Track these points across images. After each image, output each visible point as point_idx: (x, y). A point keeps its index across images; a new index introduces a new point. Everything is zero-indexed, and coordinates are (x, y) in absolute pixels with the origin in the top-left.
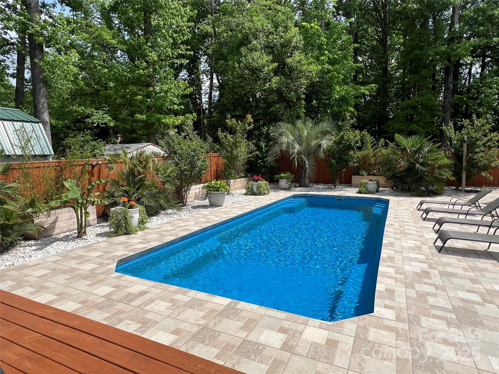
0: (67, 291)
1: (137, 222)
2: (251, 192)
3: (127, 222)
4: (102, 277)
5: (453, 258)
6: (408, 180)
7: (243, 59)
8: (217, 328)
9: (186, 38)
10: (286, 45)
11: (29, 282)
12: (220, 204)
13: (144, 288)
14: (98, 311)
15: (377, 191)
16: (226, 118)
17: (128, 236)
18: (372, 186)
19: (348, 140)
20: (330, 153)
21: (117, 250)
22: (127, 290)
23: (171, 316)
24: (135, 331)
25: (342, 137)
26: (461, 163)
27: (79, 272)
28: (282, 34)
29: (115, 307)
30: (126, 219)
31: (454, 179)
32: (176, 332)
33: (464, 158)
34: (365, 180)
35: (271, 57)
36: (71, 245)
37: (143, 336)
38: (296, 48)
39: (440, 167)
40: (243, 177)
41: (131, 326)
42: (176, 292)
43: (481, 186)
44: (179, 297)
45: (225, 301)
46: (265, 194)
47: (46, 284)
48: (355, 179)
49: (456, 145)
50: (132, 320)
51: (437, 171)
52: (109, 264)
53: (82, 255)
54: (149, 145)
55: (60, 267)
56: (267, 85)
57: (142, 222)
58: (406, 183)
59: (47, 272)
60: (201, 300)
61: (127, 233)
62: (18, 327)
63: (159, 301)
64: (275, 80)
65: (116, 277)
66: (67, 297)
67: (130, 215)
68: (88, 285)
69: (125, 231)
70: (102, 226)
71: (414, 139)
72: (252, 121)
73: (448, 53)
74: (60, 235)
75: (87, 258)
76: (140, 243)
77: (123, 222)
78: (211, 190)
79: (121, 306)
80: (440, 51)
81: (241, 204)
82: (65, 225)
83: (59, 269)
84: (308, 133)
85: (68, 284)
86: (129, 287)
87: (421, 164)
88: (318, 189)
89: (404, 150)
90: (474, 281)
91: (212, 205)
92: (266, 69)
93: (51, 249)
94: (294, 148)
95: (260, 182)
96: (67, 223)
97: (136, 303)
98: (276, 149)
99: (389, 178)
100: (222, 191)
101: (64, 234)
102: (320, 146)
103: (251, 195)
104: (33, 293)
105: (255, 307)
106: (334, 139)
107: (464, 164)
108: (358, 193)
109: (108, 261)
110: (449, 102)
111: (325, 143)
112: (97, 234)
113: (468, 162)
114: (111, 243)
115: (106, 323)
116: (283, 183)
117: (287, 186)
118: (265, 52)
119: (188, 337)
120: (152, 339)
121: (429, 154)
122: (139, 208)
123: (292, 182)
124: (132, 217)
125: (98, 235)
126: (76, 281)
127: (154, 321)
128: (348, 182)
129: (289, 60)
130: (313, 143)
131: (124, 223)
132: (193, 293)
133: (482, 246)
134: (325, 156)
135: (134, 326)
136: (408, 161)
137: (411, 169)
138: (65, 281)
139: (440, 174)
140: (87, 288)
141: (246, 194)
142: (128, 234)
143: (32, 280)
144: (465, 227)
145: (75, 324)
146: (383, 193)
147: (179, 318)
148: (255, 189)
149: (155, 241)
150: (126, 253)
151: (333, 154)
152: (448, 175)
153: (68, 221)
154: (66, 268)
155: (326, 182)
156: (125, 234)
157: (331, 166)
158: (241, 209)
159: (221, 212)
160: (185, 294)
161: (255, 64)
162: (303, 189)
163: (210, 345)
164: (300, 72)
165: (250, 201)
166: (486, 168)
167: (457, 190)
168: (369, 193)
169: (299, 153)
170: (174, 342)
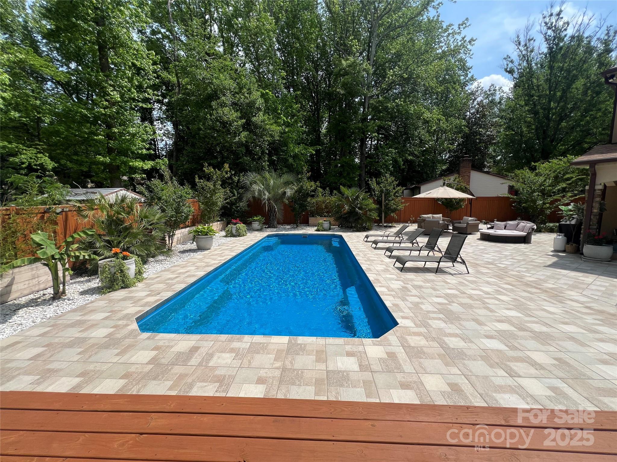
0: (91, 367)
1: (134, 274)
2: (230, 234)
3: (124, 275)
4: (128, 341)
5: (411, 275)
6: (351, 220)
7: (214, 112)
8: (296, 366)
9: (152, 82)
10: (251, 104)
11: (20, 369)
12: (208, 247)
13: (191, 344)
14: (154, 382)
15: (330, 229)
16: (203, 166)
17: (127, 289)
18: (326, 225)
19: (306, 190)
20: (293, 199)
21: (126, 308)
22: (172, 350)
23: (242, 366)
24: (216, 391)
25: (302, 187)
26: (382, 207)
27: (91, 341)
28: (247, 95)
29: (172, 371)
30: (122, 271)
31: (378, 218)
32: (261, 381)
33: (383, 203)
34: (321, 220)
35: (239, 114)
36: (51, 310)
37: (230, 395)
38: (259, 109)
39: (370, 210)
40: (219, 221)
41: (208, 387)
42: (230, 341)
43: (391, 223)
44: (236, 345)
45: (284, 339)
46: (244, 235)
47: (51, 366)
48: (311, 220)
49: (378, 194)
50: (204, 381)
51: (368, 213)
52: (127, 325)
53: (80, 321)
54: (121, 190)
55: (57, 340)
56: (237, 139)
57: (139, 273)
58: (350, 222)
59: (39, 350)
60: (261, 343)
61: (126, 286)
62: (87, 435)
63: (220, 354)
64: (244, 134)
65: (148, 338)
66: (97, 375)
67: (126, 267)
68: (117, 355)
69: (123, 285)
70: (79, 282)
71: (354, 189)
72: (229, 169)
73: (363, 129)
74: (20, 299)
75: (90, 323)
76: (148, 296)
77: (119, 275)
78: (199, 235)
79: (178, 370)
80: (359, 127)
81: (227, 246)
82: (26, 286)
83: (58, 344)
84: (274, 182)
85: (87, 359)
86: (172, 347)
87: (359, 208)
88: (285, 229)
89: (347, 198)
90: (434, 289)
91: (200, 249)
92: (236, 123)
93: (19, 319)
94: (265, 195)
95: (239, 225)
96: (29, 284)
97: (195, 361)
98: (249, 195)
99: (337, 219)
100: (210, 234)
101: (27, 297)
102: (285, 193)
103: (231, 237)
104: (38, 383)
105: (314, 339)
106: (296, 188)
107: (383, 207)
108: (316, 231)
109: (122, 321)
110: (364, 164)
111: (289, 192)
112: (81, 292)
113: (385, 206)
114: (110, 301)
115: (173, 393)
116: (256, 225)
117: (259, 227)
118: (233, 108)
119: (276, 383)
120: (242, 395)
121: (363, 201)
122: (134, 259)
123: (264, 223)
124: (129, 269)
125: (83, 293)
126: (96, 353)
127: (229, 376)
128: (306, 223)
129: (254, 119)
130: (281, 191)
131: (121, 277)
132: (247, 338)
133: (421, 264)
134: (289, 201)
135: (211, 387)
136: (350, 206)
137: (352, 212)
138: (79, 356)
139: (370, 215)
140: (118, 358)
141: (226, 236)
142: (126, 288)
143: (23, 365)
144: (401, 251)
145: (172, 407)
146: (334, 230)
147: (253, 365)
148: (234, 232)
149: (165, 291)
150: (140, 308)
151: (295, 200)
152: (375, 215)
153: (30, 281)
154: (68, 340)
155: (288, 223)
156: (122, 288)
157: (294, 209)
158: (231, 250)
159: (215, 255)
160: (240, 340)
161: (225, 119)
162: (272, 229)
163: (302, 384)
164: (264, 130)
165: (234, 243)
166: (394, 211)
167: (378, 225)
168: (325, 230)
169: (269, 199)
170: (267, 392)
